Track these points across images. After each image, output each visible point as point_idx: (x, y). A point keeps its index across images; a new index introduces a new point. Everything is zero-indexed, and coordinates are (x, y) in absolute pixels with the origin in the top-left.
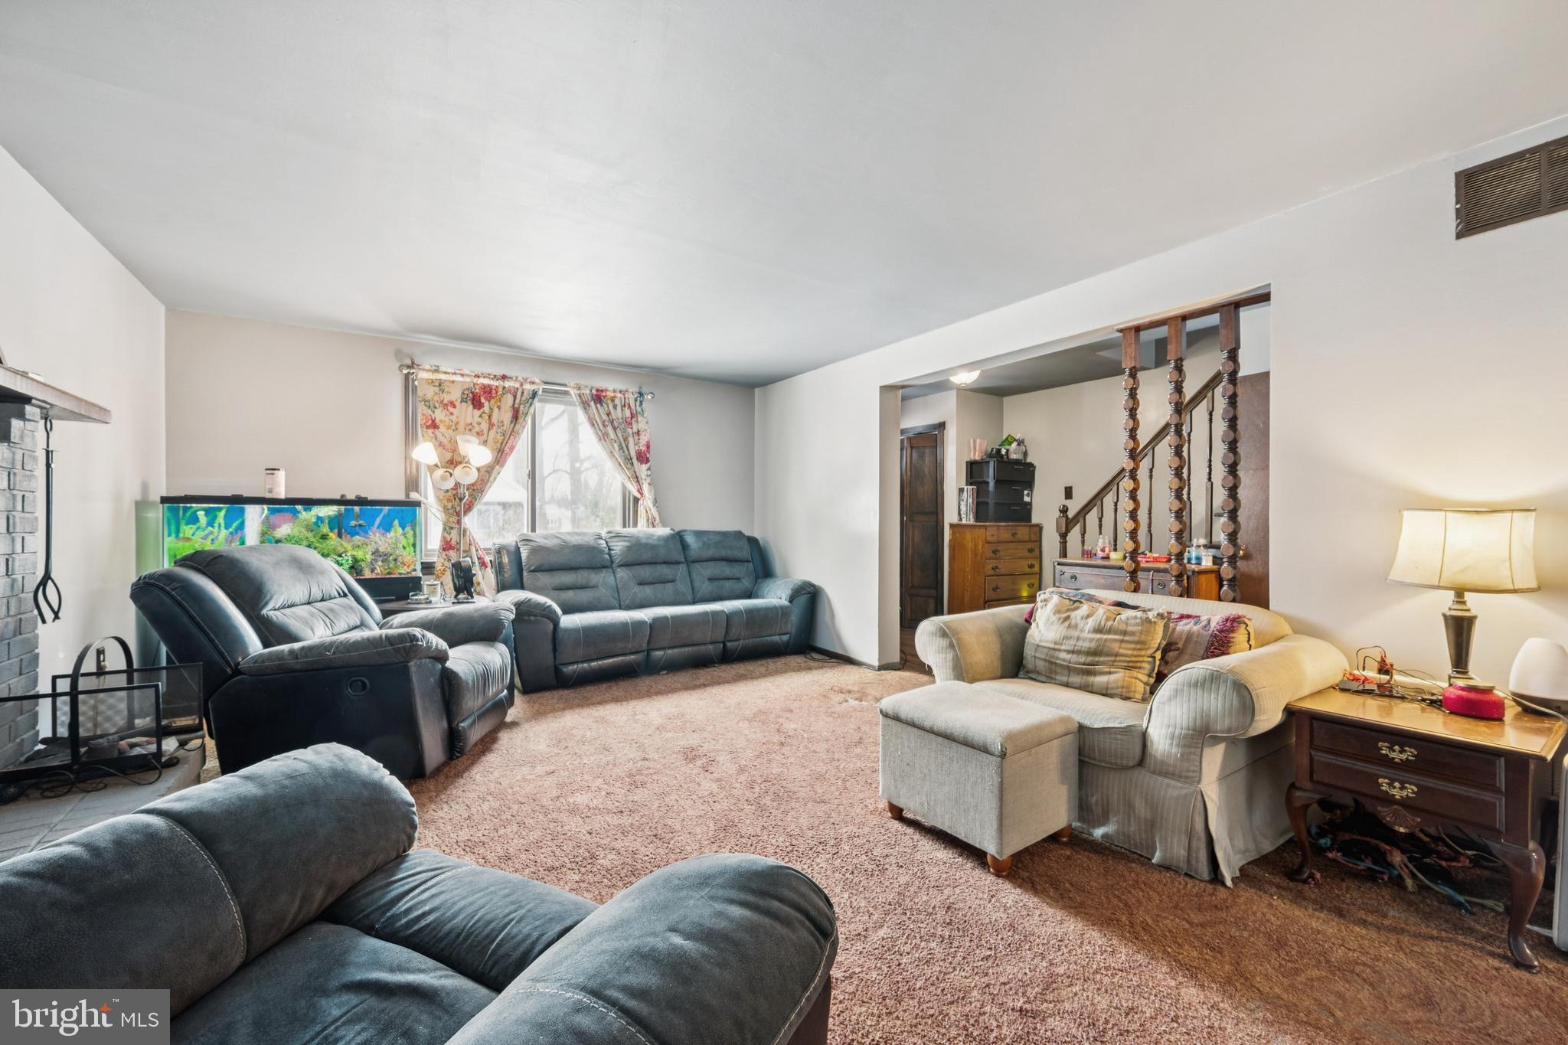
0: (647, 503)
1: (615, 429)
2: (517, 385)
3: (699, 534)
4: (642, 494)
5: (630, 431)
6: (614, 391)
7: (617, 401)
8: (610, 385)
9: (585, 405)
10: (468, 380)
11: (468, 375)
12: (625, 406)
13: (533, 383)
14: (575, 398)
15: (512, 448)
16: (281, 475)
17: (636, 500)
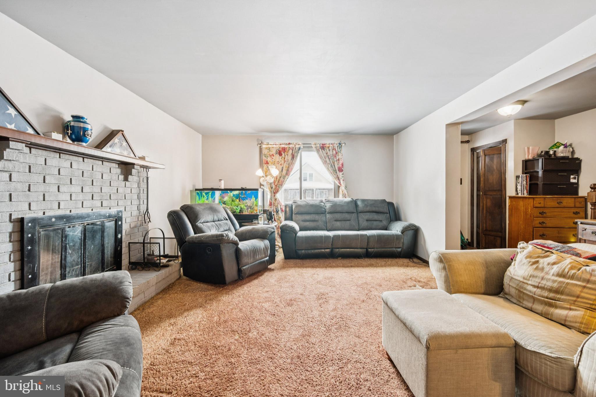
0: (342, 188)
1: (329, 159)
2: (294, 146)
3: (363, 201)
4: (341, 184)
5: (335, 159)
6: (329, 144)
7: (330, 148)
8: (327, 141)
9: (318, 151)
10: (278, 146)
11: (278, 144)
12: (333, 149)
13: (299, 144)
14: (314, 149)
15: (292, 169)
16: (223, 182)
17: (339, 187)
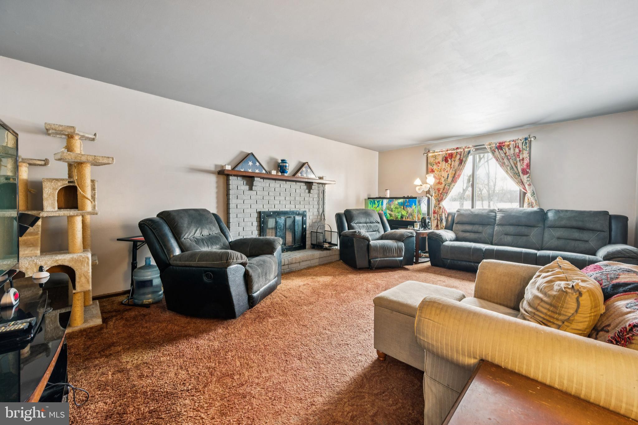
0: (529, 195)
1: (508, 160)
2: (462, 150)
4: (526, 191)
5: (518, 159)
6: (509, 142)
7: (511, 146)
8: (507, 139)
9: (493, 152)
10: (444, 153)
11: (444, 151)
12: (516, 147)
13: (469, 148)
14: (489, 150)
15: (459, 176)
16: (388, 191)
17: (525, 194)
